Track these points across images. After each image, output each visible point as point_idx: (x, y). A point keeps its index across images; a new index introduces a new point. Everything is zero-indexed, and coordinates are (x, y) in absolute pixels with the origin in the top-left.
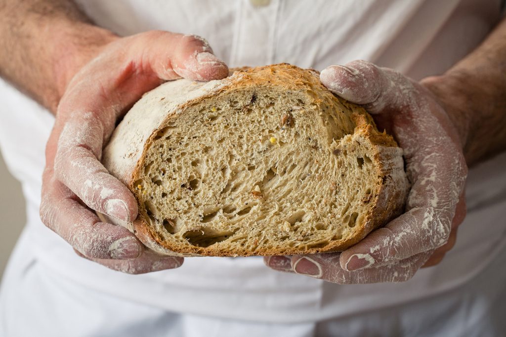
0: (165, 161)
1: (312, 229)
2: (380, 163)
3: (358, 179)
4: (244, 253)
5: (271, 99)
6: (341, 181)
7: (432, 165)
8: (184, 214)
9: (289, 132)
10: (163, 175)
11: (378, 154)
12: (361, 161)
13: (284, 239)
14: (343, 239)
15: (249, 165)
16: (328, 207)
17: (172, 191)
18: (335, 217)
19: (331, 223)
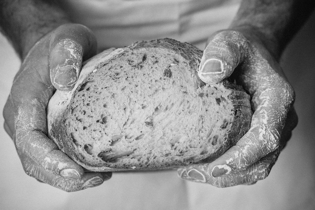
0: (85, 105)
1: (187, 148)
2: (232, 101)
3: (217, 112)
4: (140, 165)
5: (156, 58)
6: (205, 114)
7: (266, 97)
8: (98, 140)
9: (168, 81)
10: (84, 114)
11: (230, 95)
12: (218, 101)
13: (167, 155)
14: (208, 153)
15: (142, 105)
16: (197, 132)
17: (90, 125)
18: (202, 139)
19: (199, 143)
